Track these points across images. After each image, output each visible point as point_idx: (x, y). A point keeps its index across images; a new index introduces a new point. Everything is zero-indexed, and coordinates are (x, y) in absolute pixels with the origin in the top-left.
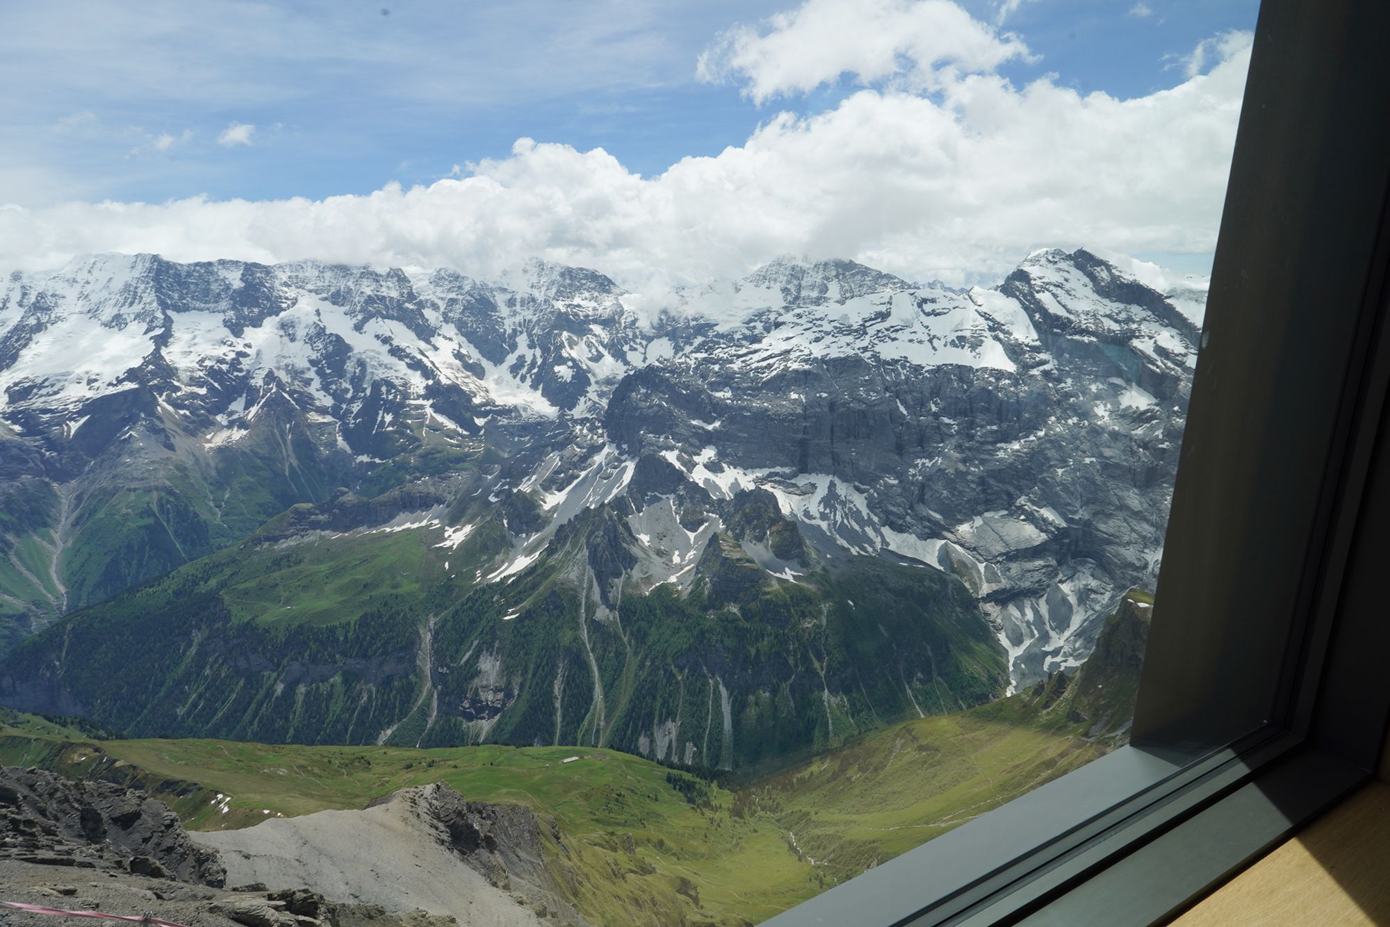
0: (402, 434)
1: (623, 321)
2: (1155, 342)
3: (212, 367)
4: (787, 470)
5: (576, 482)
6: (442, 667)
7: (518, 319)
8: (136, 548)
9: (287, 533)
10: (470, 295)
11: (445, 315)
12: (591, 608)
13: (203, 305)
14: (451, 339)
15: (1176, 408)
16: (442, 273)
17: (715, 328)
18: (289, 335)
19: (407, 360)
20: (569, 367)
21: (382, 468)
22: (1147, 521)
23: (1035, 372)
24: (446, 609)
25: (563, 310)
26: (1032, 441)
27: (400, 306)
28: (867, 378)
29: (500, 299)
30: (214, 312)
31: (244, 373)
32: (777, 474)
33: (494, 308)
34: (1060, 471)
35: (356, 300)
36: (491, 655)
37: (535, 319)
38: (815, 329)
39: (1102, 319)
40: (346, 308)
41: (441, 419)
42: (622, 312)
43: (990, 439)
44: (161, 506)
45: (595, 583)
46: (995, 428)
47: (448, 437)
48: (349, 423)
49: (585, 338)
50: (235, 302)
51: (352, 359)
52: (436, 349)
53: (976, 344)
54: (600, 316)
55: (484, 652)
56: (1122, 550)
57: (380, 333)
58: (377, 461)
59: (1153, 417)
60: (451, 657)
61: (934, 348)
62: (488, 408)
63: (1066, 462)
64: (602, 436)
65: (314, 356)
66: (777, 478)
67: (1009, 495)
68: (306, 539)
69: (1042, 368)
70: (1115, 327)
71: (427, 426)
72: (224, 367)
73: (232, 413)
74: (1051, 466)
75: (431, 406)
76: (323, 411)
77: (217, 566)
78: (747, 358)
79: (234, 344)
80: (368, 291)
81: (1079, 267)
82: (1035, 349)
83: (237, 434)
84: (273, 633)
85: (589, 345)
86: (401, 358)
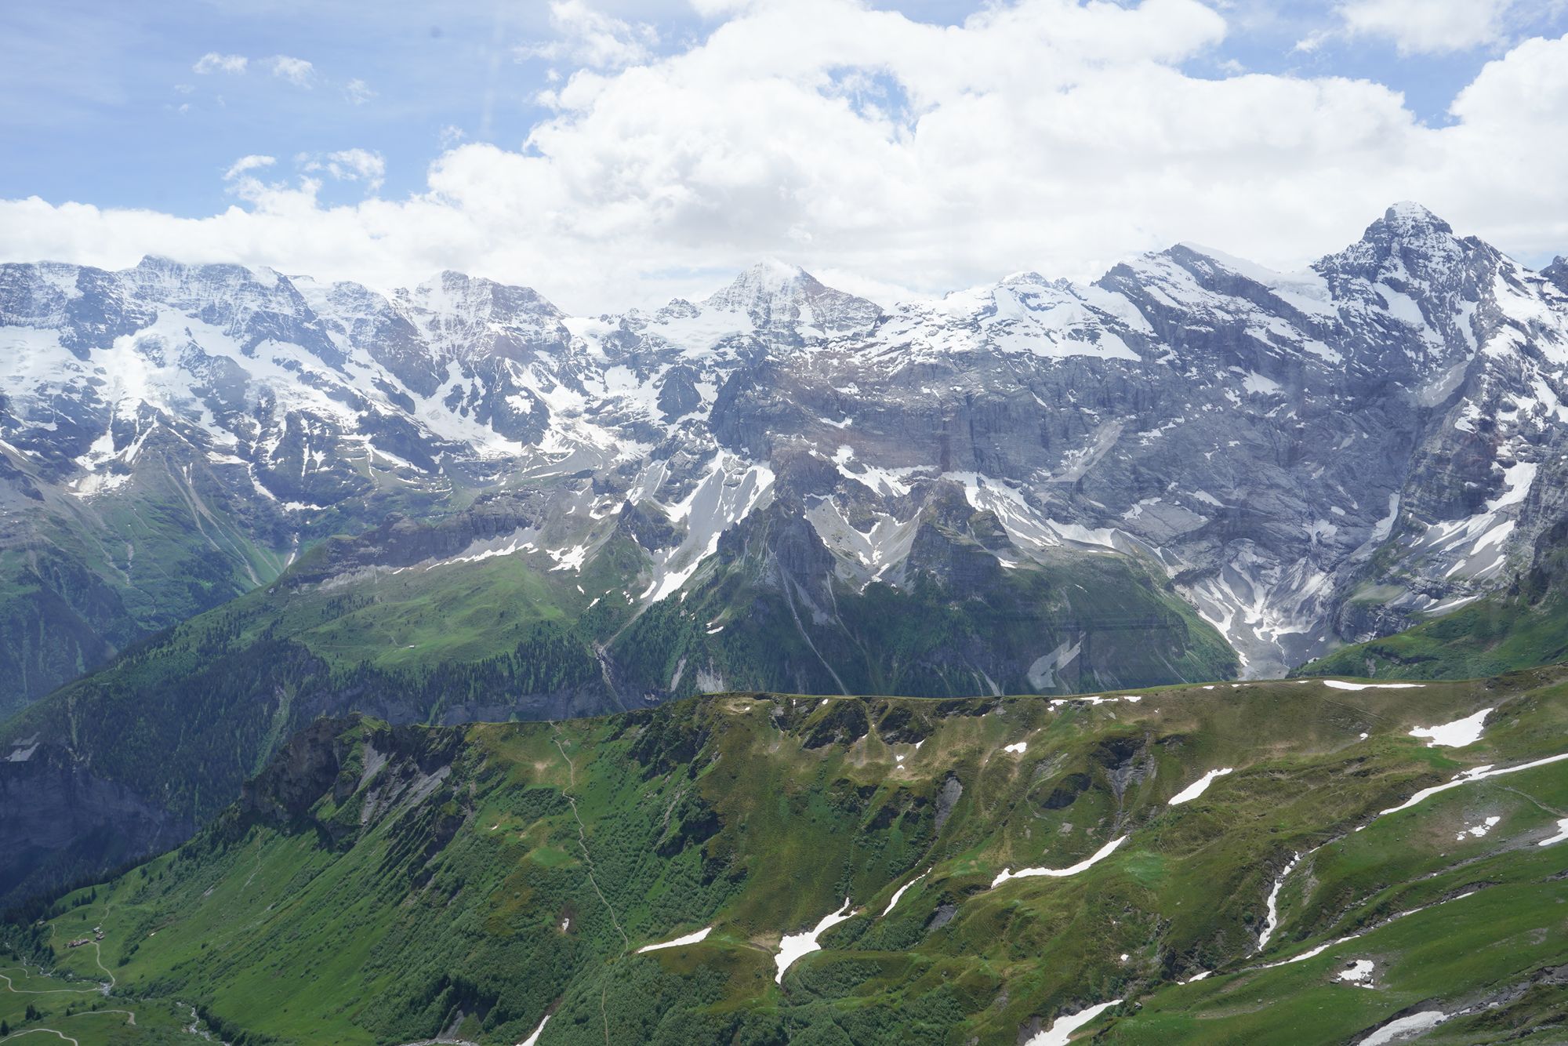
0: (344, 475)
1: (571, 347)
2: (1268, 331)
3: (59, 396)
4: (930, 469)
5: (694, 493)
6: (647, 693)
7: (445, 344)
8: (25, 624)
9: (331, 571)
10: (383, 315)
11: (353, 338)
12: (805, 614)
13: (23, 319)
14: (366, 366)
15: (1306, 390)
16: (344, 288)
17: (682, 354)
18: (154, 358)
19: (327, 389)
20: (526, 398)
21: (323, 516)
22: (1296, 496)
23: (1161, 361)
24: (612, 633)
25: (503, 333)
26: (1172, 429)
27: (297, 326)
28: (999, 370)
29: (419, 322)
30: (42, 328)
31: (104, 405)
32: (921, 473)
33: (413, 330)
34: (1208, 455)
35: (239, 316)
36: (709, 673)
37: (467, 344)
38: (925, 323)
39: (1213, 310)
40: (228, 327)
41: (387, 456)
42: (569, 337)
43: (1132, 428)
44: (45, 569)
45: (799, 588)
46: (1133, 417)
47: (401, 477)
48: (267, 464)
49: (530, 366)
50: (73, 316)
51: (252, 387)
52: (351, 378)
53: (1094, 337)
54: (545, 341)
55: (700, 671)
56: (1284, 526)
57: (281, 358)
58: (315, 507)
59: (1281, 401)
60: (657, 681)
61: (1053, 341)
62: (438, 444)
63: (1213, 446)
64: (711, 440)
65: (198, 384)
66: (923, 478)
67: (1159, 481)
68: (359, 577)
69: (1166, 358)
70: (1228, 317)
71: (372, 465)
72: (76, 397)
73: (96, 456)
74: (1198, 451)
75: (371, 442)
76: (225, 451)
77: (245, 616)
78: (866, 352)
79: (82, 368)
80: (254, 307)
81: (1177, 261)
82: (1155, 340)
83: (115, 482)
84: (408, 677)
85: (538, 374)
86: (316, 387)
